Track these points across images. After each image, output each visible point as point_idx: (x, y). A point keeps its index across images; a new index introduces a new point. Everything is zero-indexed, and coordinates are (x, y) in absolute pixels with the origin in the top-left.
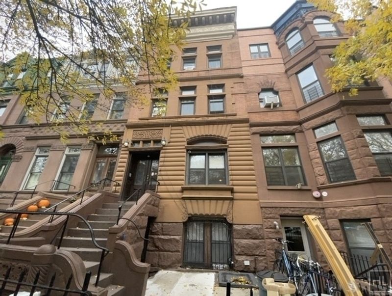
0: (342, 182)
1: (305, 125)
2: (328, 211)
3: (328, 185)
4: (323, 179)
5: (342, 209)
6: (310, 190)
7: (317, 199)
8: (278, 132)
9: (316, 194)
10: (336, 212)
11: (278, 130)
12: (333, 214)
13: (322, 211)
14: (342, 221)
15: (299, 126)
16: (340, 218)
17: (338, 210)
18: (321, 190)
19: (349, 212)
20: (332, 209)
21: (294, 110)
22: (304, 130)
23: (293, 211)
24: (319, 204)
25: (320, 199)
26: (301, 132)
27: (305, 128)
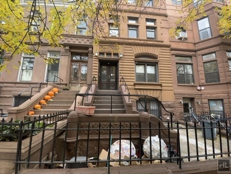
0: (213, 83)
1: (198, 52)
2: (203, 96)
3: (205, 84)
4: (203, 81)
5: (211, 95)
6: (196, 86)
7: (198, 90)
8: (185, 55)
9: (199, 88)
10: (207, 96)
11: (184, 54)
13: (200, 96)
15: (195, 53)
16: (209, 99)
17: (209, 95)
18: (201, 87)
19: (214, 96)
20: (205, 95)
21: (193, 43)
22: (197, 55)
23: (188, 96)
24: (200, 93)
25: (200, 90)
26: (195, 56)
27: (198, 54)
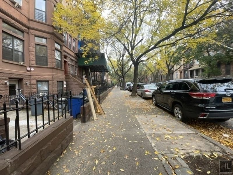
3: (35, 66)
4: (33, 63)
6: (26, 66)
8: (16, 26)
9: (28, 69)
12: (35, 78)
13: (29, 77)
14: (37, 81)
17: (37, 77)
19: (42, 78)
20: (34, 76)
21: (27, 18)
27: (30, 32)
